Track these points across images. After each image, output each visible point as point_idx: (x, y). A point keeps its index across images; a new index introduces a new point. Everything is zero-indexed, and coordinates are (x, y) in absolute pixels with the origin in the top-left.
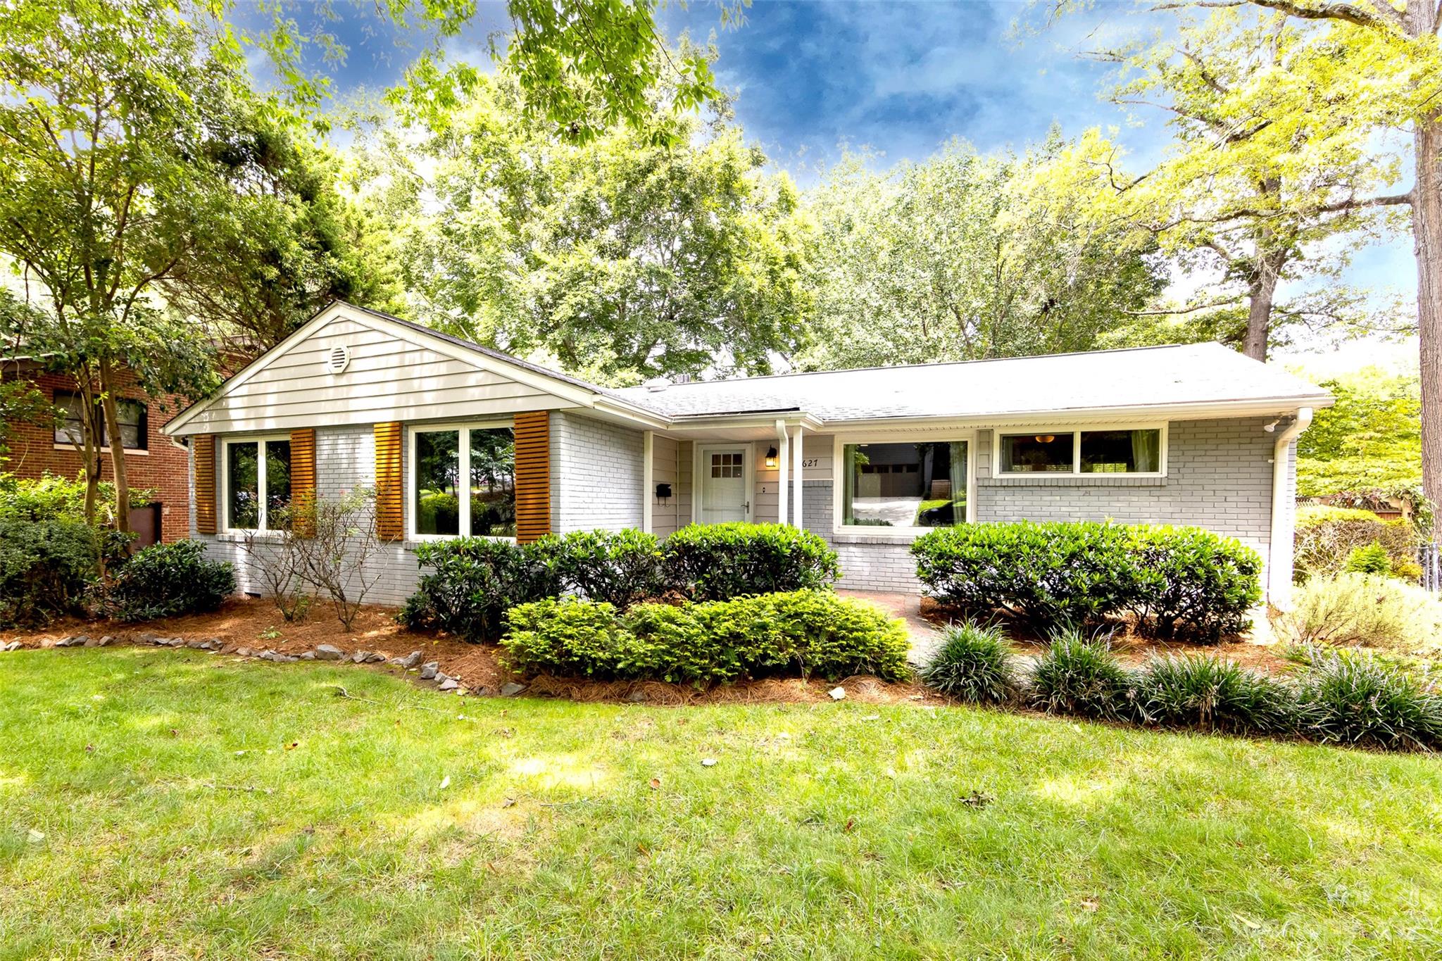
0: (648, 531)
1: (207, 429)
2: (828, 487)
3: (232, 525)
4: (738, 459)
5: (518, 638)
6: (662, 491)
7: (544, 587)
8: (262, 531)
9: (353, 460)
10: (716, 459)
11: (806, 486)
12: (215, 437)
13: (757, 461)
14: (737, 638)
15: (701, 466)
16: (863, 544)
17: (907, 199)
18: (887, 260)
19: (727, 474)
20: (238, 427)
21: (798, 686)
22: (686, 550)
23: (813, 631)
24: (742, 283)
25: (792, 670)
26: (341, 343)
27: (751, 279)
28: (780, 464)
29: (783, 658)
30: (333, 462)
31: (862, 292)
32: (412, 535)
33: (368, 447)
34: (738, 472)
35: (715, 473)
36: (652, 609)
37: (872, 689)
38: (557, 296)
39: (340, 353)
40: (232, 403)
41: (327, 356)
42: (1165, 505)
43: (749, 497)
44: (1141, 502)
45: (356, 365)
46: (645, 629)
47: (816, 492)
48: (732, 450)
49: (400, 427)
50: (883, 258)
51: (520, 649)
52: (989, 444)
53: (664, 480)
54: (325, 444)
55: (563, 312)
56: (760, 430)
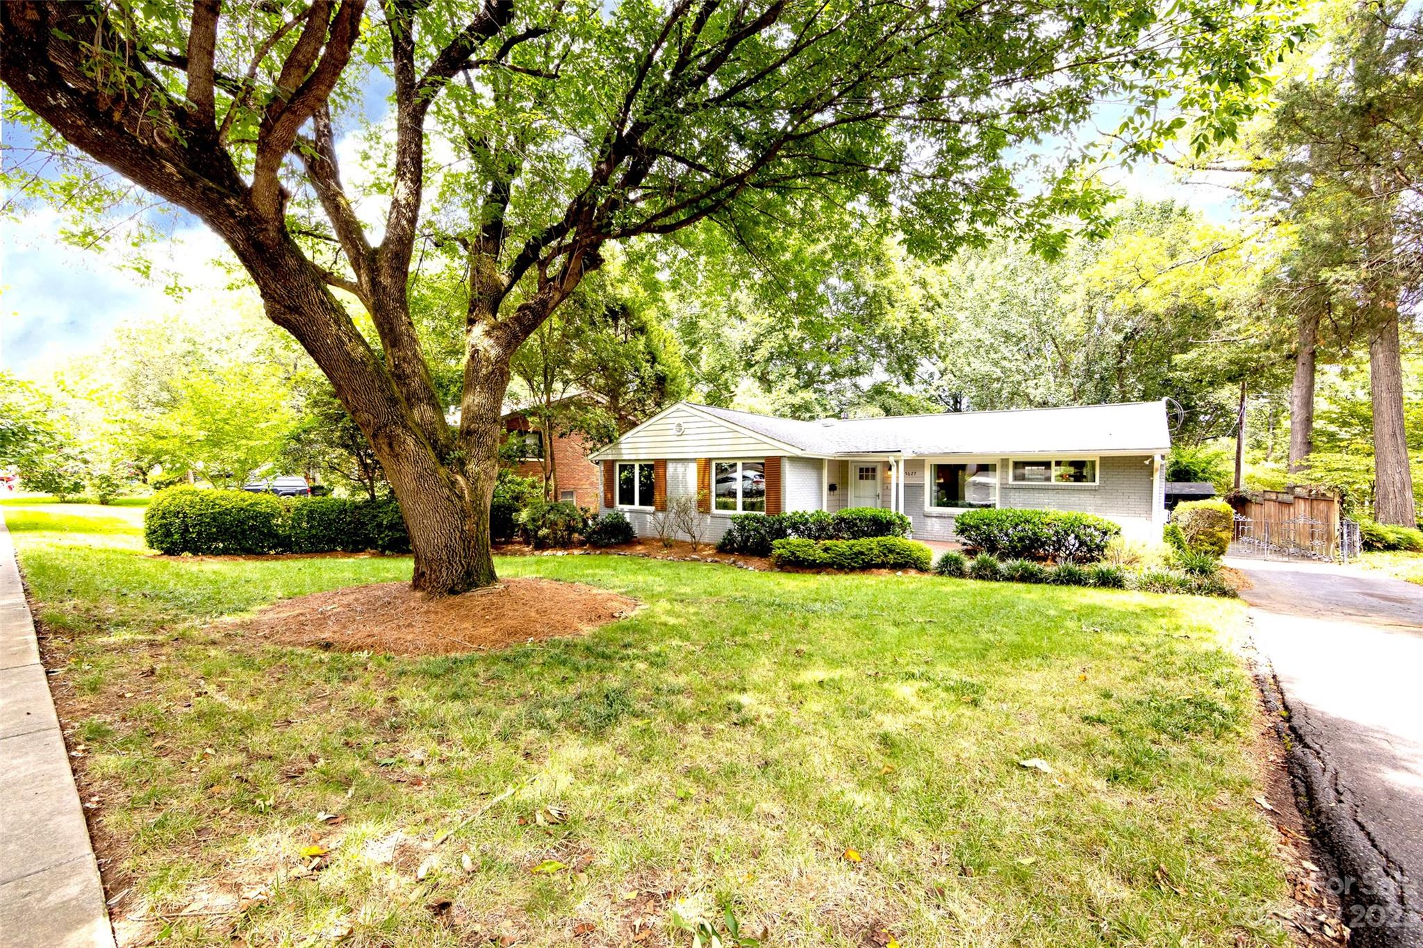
0: (825, 509)
1: (610, 457)
2: (922, 486)
3: (621, 503)
4: (874, 470)
5: (779, 552)
6: (832, 488)
7: (781, 533)
8: (637, 506)
9: (684, 475)
10: (861, 470)
11: (906, 486)
12: (613, 462)
13: (884, 472)
14: (862, 553)
15: (853, 474)
16: (940, 517)
17: (1011, 267)
18: (996, 309)
19: (867, 478)
20: (625, 457)
21: (884, 571)
22: (842, 520)
23: (891, 551)
24: (890, 325)
25: (882, 566)
26: (680, 421)
27: (895, 323)
28: (893, 473)
29: (879, 560)
30: (675, 477)
31: (979, 333)
32: (714, 511)
33: (693, 469)
34: (874, 478)
35: (861, 477)
36: (828, 543)
37: (913, 573)
38: (757, 342)
39: (679, 425)
40: (622, 446)
41: (673, 426)
42: (1098, 500)
43: (879, 491)
44: (1085, 498)
45: (687, 432)
46: (826, 550)
47: (913, 491)
48: (870, 466)
49: (709, 461)
50: (995, 307)
51: (780, 555)
52: (1007, 466)
53: (833, 482)
54: (671, 468)
55: (762, 353)
56: (882, 458)
